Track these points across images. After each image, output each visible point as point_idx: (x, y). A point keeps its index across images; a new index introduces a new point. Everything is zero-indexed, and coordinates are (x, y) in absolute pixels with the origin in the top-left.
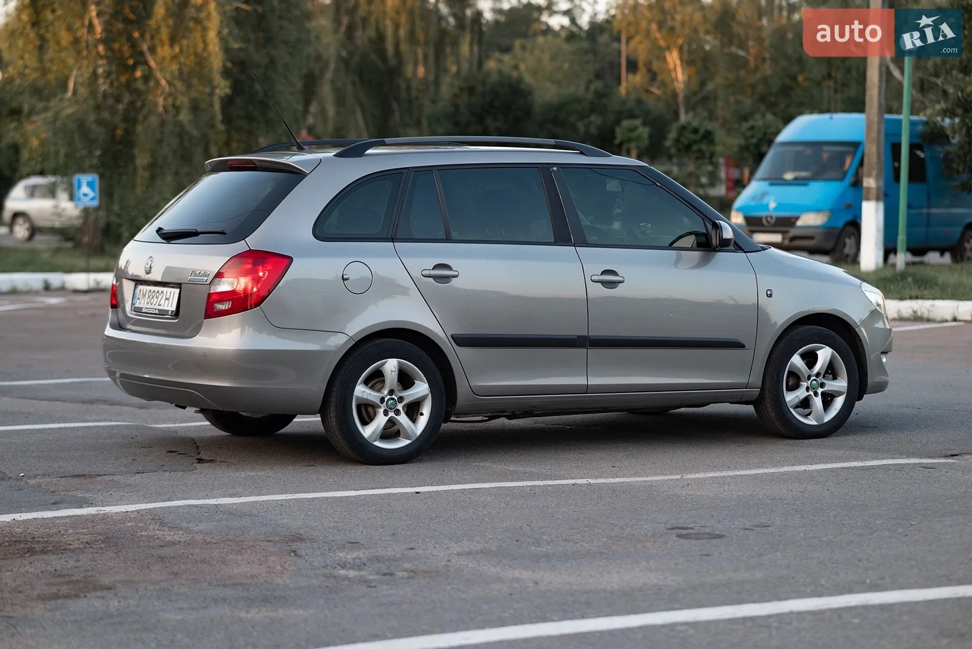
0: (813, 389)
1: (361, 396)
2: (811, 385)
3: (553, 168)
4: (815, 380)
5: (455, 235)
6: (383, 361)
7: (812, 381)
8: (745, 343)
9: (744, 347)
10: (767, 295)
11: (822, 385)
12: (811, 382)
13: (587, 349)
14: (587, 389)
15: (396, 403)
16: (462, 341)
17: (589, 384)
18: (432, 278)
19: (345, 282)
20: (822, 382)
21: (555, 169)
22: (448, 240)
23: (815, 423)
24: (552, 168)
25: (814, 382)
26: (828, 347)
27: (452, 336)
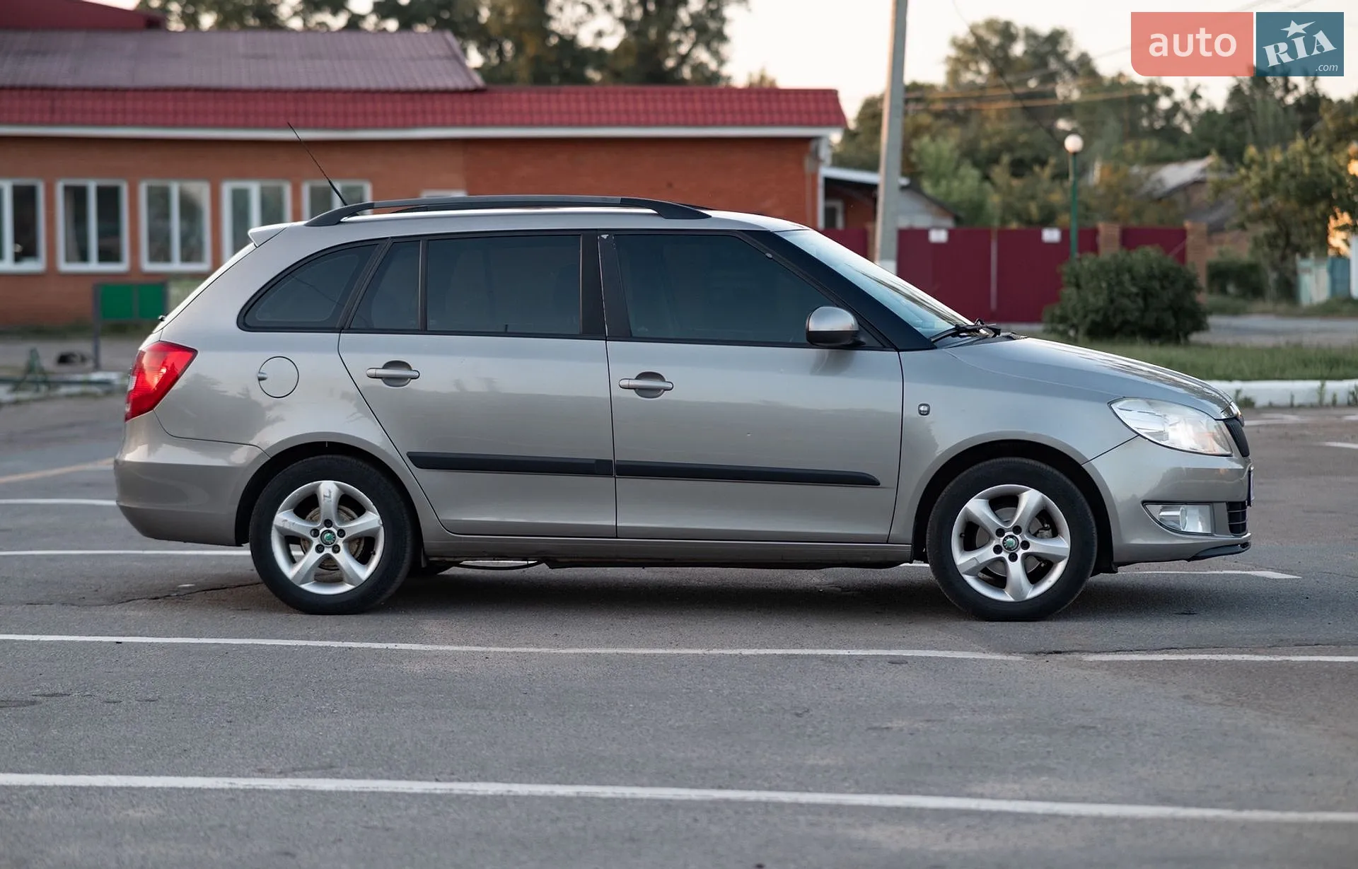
0: (1009, 549)
1: (282, 526)
2: (1004, 543)
3: (603, 236)
4: (1011, 536)
5: (432, 324)
6: (315, 483)
7: (1007, 537)
8: (879, 479)
9: (879, 484)
10: (920, 412)
11: (1025, 545)
12: (1004, 540)
13: (615, 478)
14: (616, 532)
15: (335, 537)
16: (422, 461)
17: (618, 525)
18: (380, 380)
19: (261, 382)
20: (1024, 540)
21: (605, 236)
22: (424, 330)
23: (1011, 599)
24: (600, 235)
25: (1010, 540)
26: (1033, 489)
27: (407, 455)
